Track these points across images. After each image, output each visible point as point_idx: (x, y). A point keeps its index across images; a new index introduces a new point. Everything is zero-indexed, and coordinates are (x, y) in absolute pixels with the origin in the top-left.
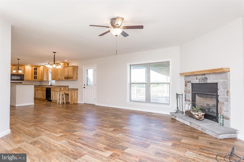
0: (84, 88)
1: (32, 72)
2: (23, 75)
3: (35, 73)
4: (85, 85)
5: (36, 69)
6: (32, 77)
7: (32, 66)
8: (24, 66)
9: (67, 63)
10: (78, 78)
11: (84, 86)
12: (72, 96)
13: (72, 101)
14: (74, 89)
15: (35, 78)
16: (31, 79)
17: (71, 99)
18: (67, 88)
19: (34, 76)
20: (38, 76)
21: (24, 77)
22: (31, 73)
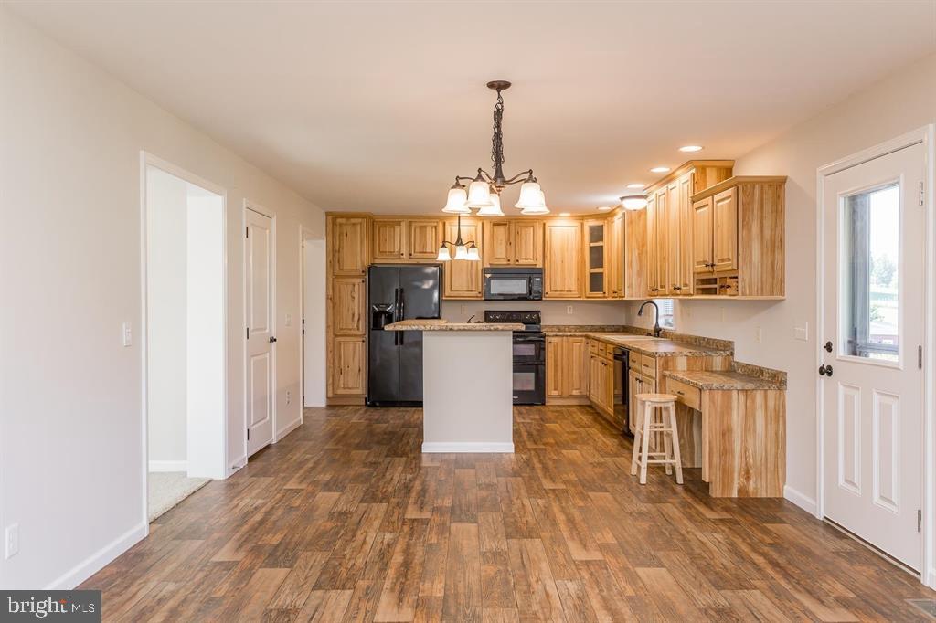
0: (827, 371)
1: (582, 250)
2: (540, 272)
3: (597, 256)
4: (829, 347)
5: (597, 234)
6: (580, 281)
7: (582, 218)
8: (544, 224)
9: (719, 169)
10: (782, 282)
11: (823, 358)
12: (726, 433)
13: (726, 472)
14: (761, 371)
15: (596, 282)
16: (574, 295)
17: (716, 460)
18: (718, 361)
19: (591, 274)
20: (605, 270)
21: (542, 283)
22: (574, 254)
